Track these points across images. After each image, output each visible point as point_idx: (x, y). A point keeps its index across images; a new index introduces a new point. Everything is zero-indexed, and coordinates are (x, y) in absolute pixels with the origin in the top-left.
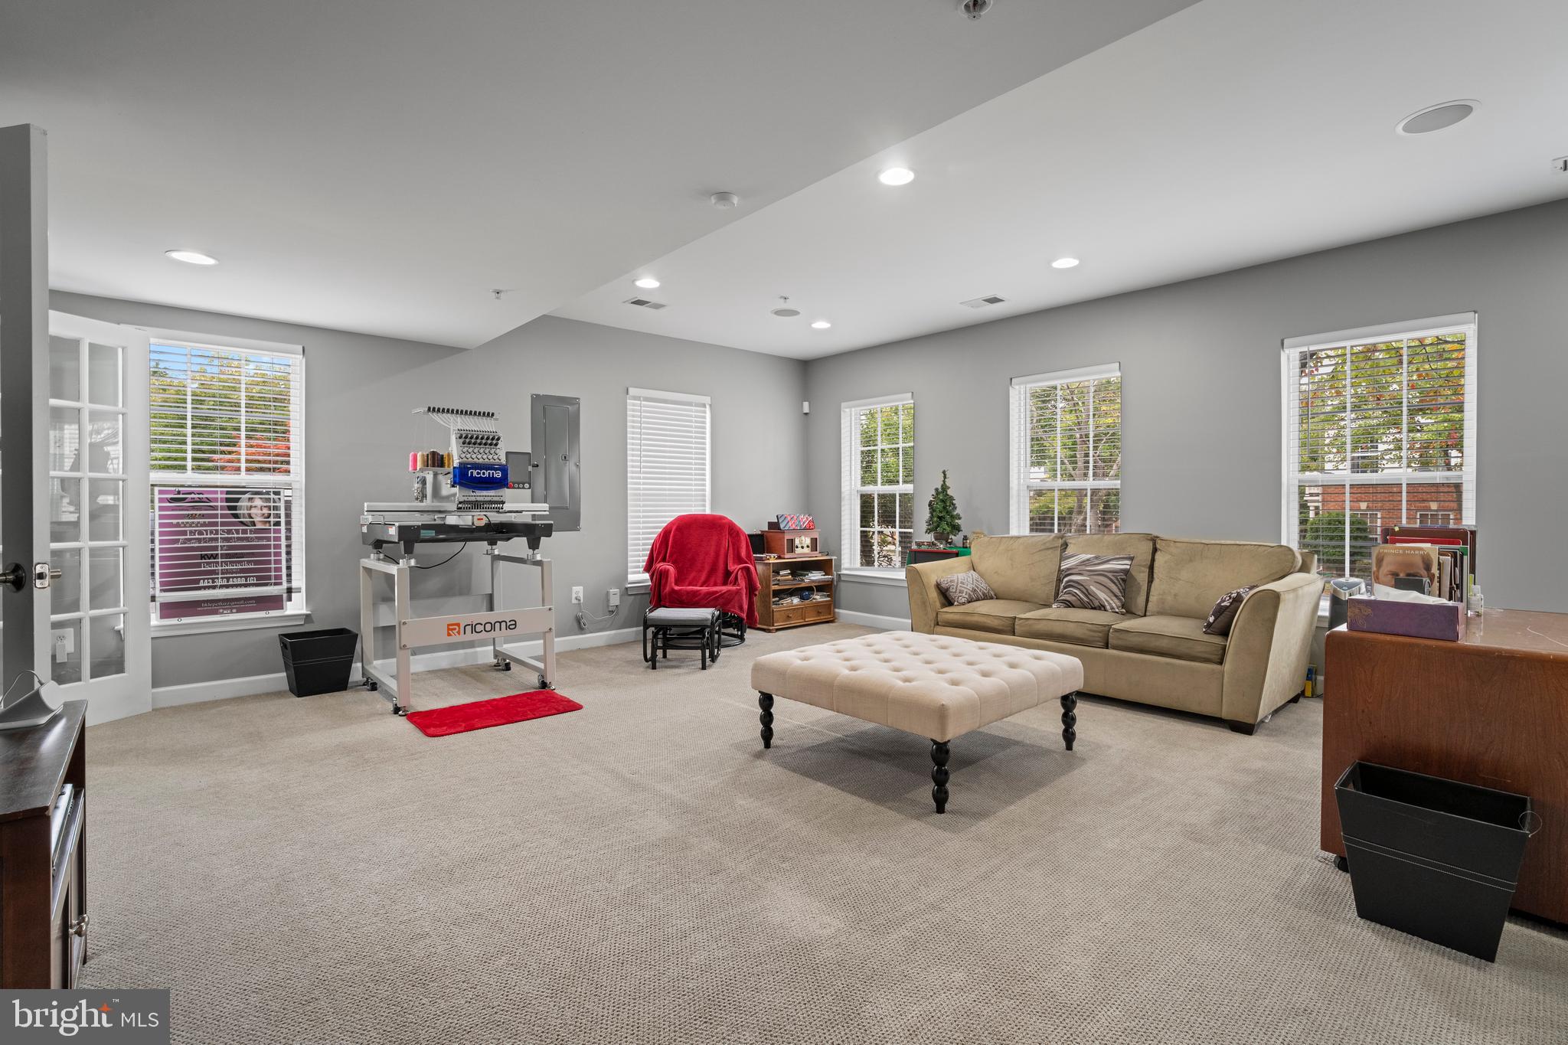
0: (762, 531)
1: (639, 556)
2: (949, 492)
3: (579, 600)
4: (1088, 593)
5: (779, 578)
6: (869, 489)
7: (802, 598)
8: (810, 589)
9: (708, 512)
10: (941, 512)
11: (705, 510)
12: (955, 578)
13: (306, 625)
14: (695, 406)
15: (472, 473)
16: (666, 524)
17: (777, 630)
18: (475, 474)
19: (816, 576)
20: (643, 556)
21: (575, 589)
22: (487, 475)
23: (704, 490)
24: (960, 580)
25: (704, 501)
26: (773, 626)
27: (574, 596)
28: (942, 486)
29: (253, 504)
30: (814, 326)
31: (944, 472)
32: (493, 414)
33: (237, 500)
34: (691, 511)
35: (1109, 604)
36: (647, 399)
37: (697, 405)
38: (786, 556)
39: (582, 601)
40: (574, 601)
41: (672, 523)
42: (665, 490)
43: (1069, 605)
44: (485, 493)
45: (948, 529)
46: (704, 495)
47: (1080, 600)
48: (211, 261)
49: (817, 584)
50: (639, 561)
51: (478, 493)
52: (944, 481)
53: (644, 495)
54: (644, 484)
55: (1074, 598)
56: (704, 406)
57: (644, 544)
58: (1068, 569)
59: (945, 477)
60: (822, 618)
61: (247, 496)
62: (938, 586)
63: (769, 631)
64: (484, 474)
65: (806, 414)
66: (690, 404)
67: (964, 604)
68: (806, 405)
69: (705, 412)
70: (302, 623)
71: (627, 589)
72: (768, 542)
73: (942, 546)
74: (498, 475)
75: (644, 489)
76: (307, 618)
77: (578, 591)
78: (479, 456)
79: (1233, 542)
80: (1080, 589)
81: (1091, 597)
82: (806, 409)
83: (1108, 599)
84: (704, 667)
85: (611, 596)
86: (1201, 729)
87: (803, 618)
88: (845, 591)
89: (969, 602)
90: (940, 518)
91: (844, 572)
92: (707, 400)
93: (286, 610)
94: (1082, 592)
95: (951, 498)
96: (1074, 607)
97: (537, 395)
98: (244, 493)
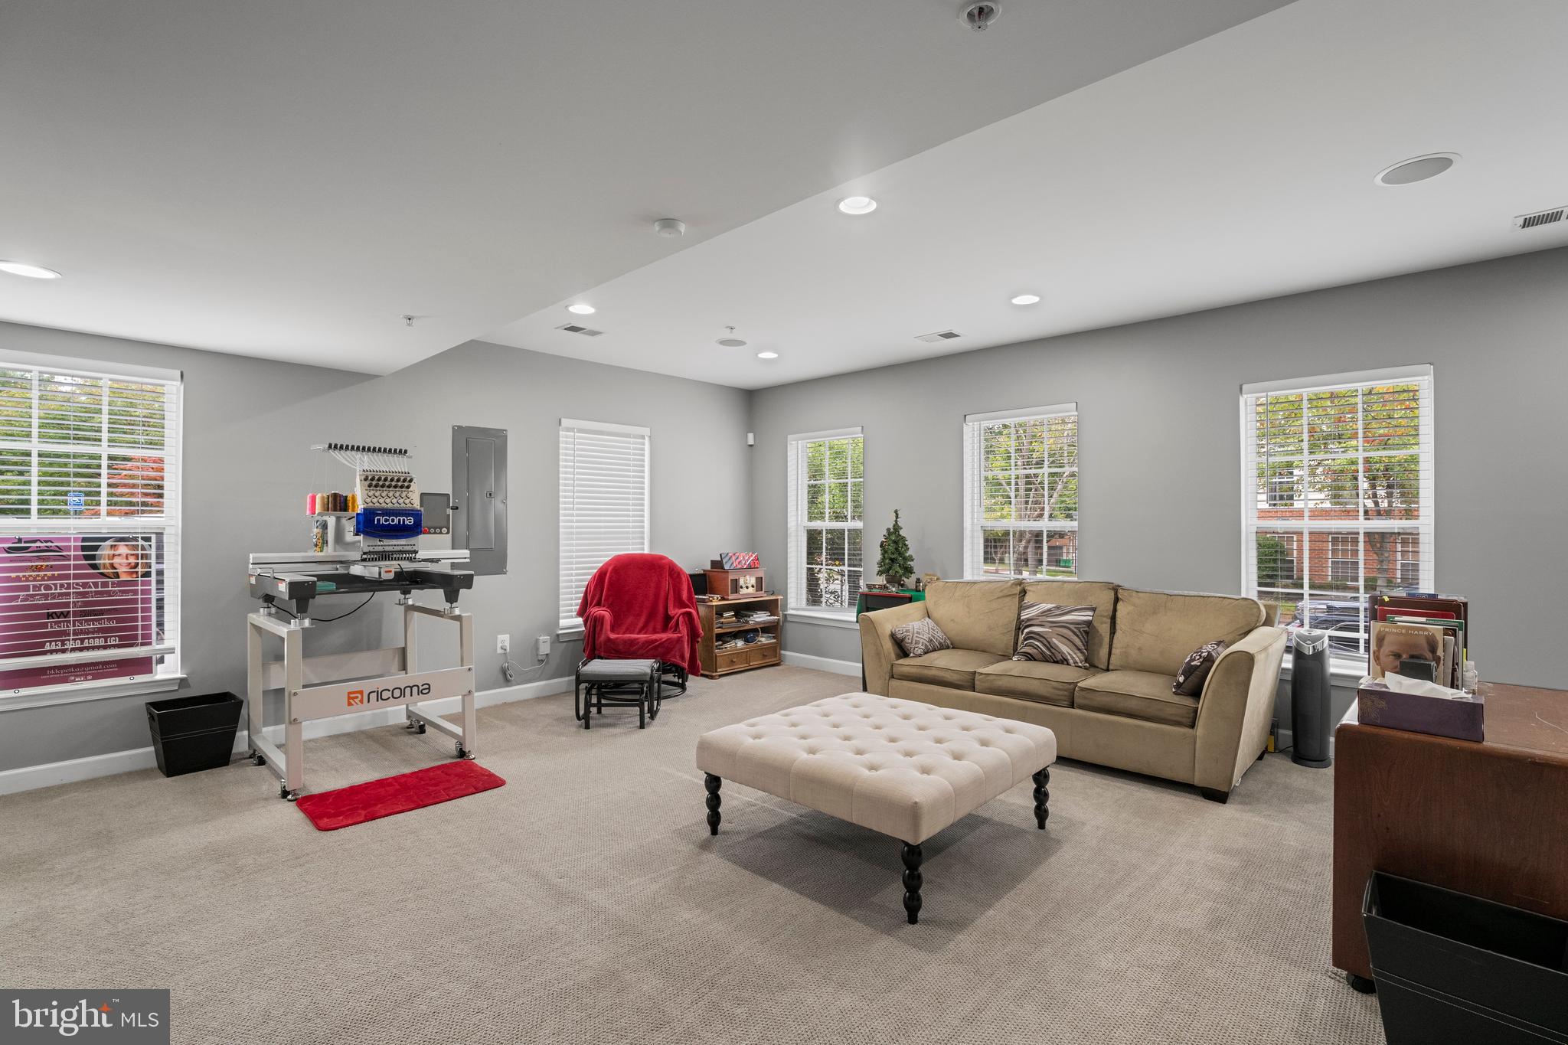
0: (704, 571)
1: (572, 599)
2: (902, 533)
3: (505, 650)
4: (1050, 646)
5: (723, 620)
6: (817, 524)
7: (747, 641)
8: (755, 631)
9: (646, 551)
10: (893, 554)
11: (643, 549)
12: (911, 628)
13: (180, 690)
14: (633, 438)
15: (379, 520)
16: (601, 565)
17: (721, 676)
18: (382, 521)
19: (761, 617)
20: (577, 599)
21: (500, 637)
22: (396, 521)
23: (643, 527)
24: (915, 632)
25: (643, 538)
26: (716, 672)
27: (499, 645)
28: (894, 526)
29: (117, 553)
30: (760, 356)
31: (896, 512)
32: (406, 452)
33: (96, 548)
34: (628, 549)
35: (1073, 658)
36: (581, 431)
37: (635, 437)
38: (730, 598)
39: (508, 650)
40: (499, 651)
41: (608, 564)
42: (600, 527)
43: (1030, 658)
44: (394, 542)
45: (901, 572)
46: (643, 533)
47: (1042, 653)
49: (762, 626)
50: (571, 605)
51: (386, 542)
52: (896, 521)
53: (578, 533)
54: (577, 521)
55: (1035, 650)
56: (643, 437)
57: (577, 587)
58: (1029, 620)
59: (897, 517)
60: (768, 661)
61: (109, 543)
62: (893, 636)
63: (712, 677)
64: (393, 520)
65: (751, 446)
66: (628, 436)
67: (920, 656)
68: (751, 436)
69: (644, 444)
70: (176, 688)
71: (558, 635)
72: (710, 582)
73: (894, 589)
74: (410, 521)
75: (577, 527)
76: (182, 682)
77: (504, 640)
78: (387, 500)
79: (1196, 593)
80: (1041, 642)
81: (1053, 651)
82: (751, 441)
83: (1071, 652)
84: (642, 726)
85: (541, 643)
86: (1173, 797)
87: (748, 662)
88: (791, 632)
89: (925, 653)
90: (892, 560)
91: (790, 612)
92: (646, 431)
93: (156, 675)
94: (1045, 645)
95: (904, 539)
96: (1035, 660)
97: (459, 427)
98: (105, 539)
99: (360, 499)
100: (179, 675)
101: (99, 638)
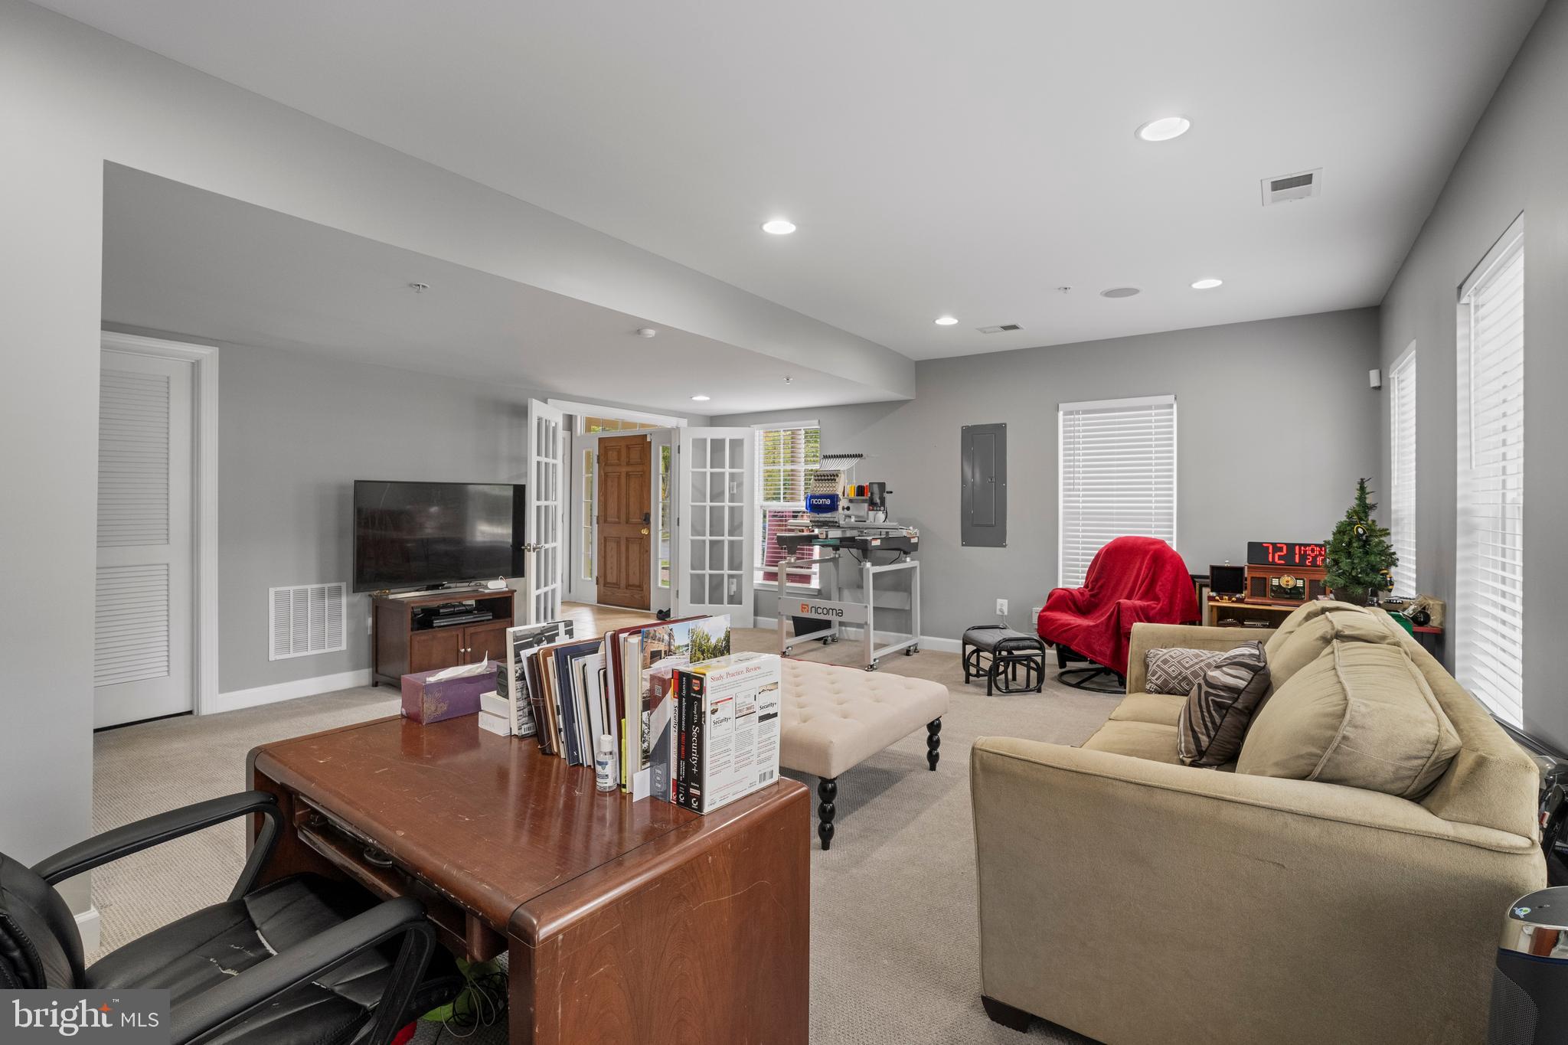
3: (1002, 612)
9: (1174, 533)
14: (1155, 409)
15: (812, 502)
18: (814, 502)
21: (1000, 601)
22: (821, 502)
23: (1171, 508)
25: (1171, 521)
27: (998, 607)
30: (1195, 286)
32: (862, 455)
33: (796, 516)
34: (1150, 532)
37: (1158, 407)
39: (1006, 613)
40: (998, 612)
41: (1109, 546)
44: (825, 515)
46: (1171, 514)
48: (707, 398)
51: (821, 515)
54: (1084, 502)
56: (1171, 406)
64: (819, 502)
65: (1376, 389)
66: (1149, 408)
68: (1374, 375)
69: (1171, 414)
74: (828, 502)
75: (1084, 508)
77: (1003, 605)
78: (824, 489)
82: (1374, 381)
85: (1034, 614)
92: (1170, 399)
97: (970, 427)
98: (799, 512)
99: (812, 487)
100: (818, 587)
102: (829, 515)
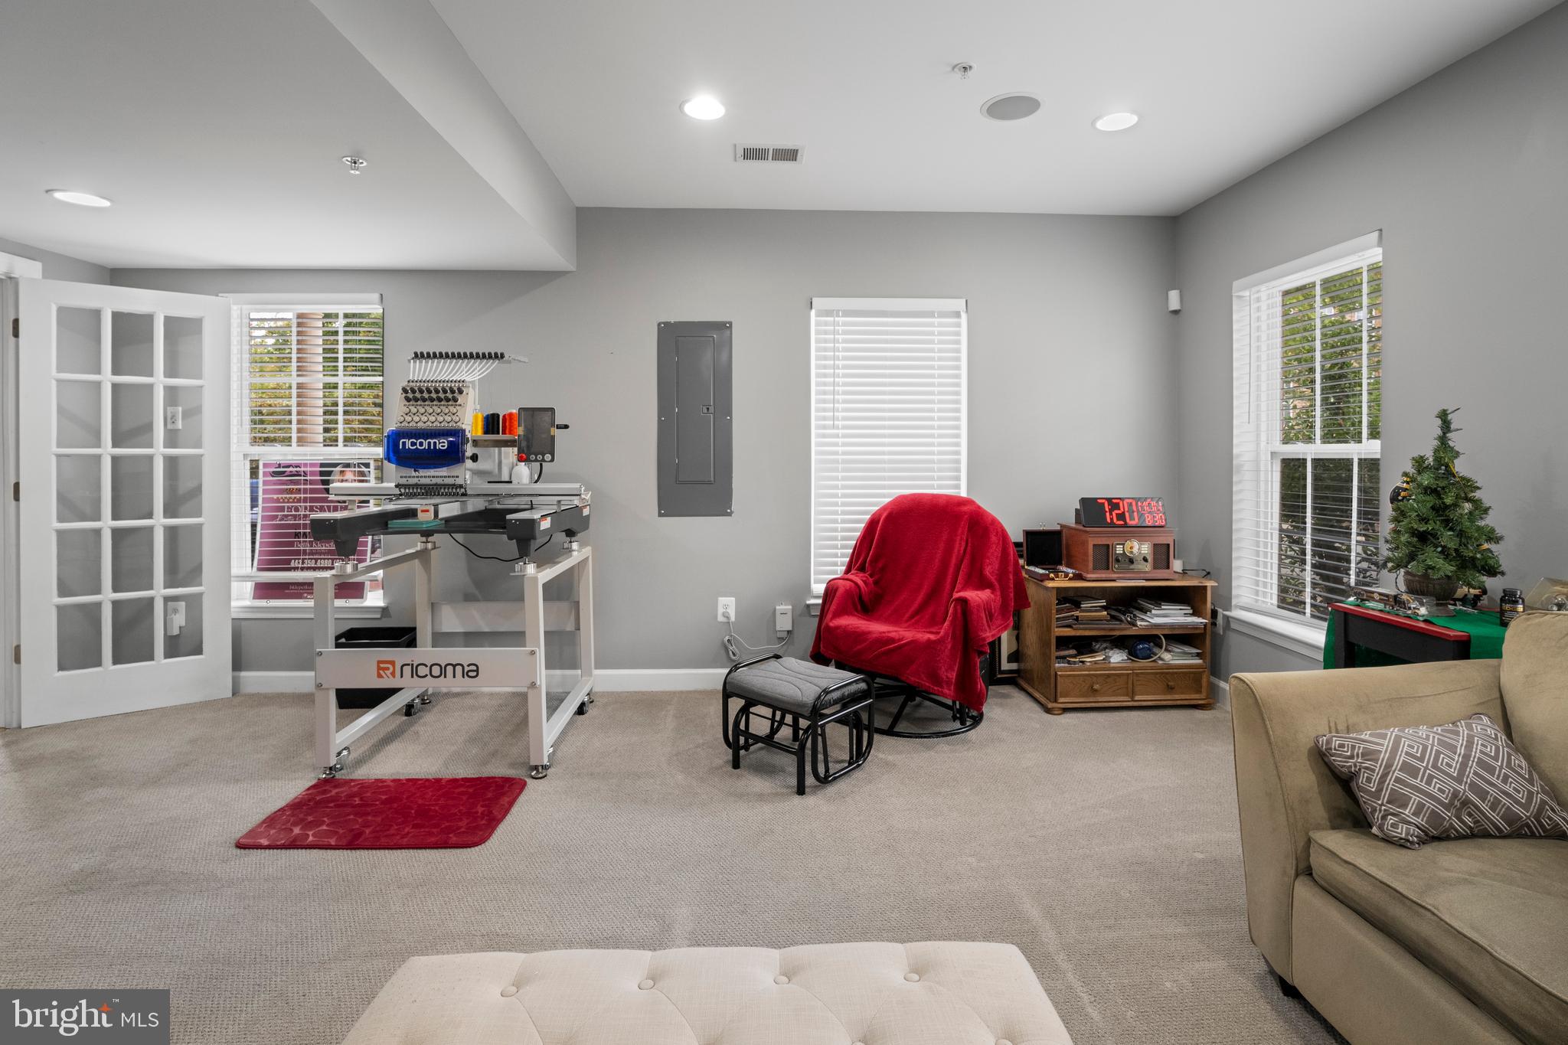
0: (1062, 526)
1: (836, 556)
3: (728, 618)
5: (1077, 613)
6: (1297, 449)
7: (1132, 656)
8: (1155, 638)
9: (963, 493)
11: (958, 487)
13: (384, 619)
14: (938, 317)
16: (877, 508)
17: (1065, 710)
18: (408, 445)
19: (1171, 616)
20: (843, 556)
21: (722, 601)
22: (425, 446)
23: (958, 453)
25: (958, 470)
26: (1056, 701)
27: (721, 610)
28: (1436, 451)
29: (345, 478)
31: (1443, 416)
32: (502, 356)
33: (329, 473)
34: (932, 487)
36: (847, 313)
37: (942, 315)
38: (1089, 576)
39: (733, 619)
40: (720, 618)
41: (884, 509)
42: (883, 453)
44: (432, 472)
46: (958, 462)
49: (1167, 632)
50: (835, 564)
51: (422, 472)
52: (1446, 439)
53: (844, 462)
54: (844, 445)
56: (958, 315)
57: (844, 539)
59: (1446, 428)
60: (1178, 697)
61: (339, 469)
63: (1048, 711)
64: (421, 444)
65: (1176, 312)
66: (931, 314)
68: (1172, 294)
69: (959, 325)
70: (379, 616)
71: (808, 606)
72: (1068, 546)
74: (443, 444)
75: (844, 453)
76: (385, 611)
77: (727, 606)
78: (428, 418)
82: (1173, 302)
84: (801, 791)
85: (778, 617)
87: (1132, 694)
88: (1235, 647)
91: (1235, 613)
92: (961, 304)
93: (365, 601)
95: (1467, 487)
97: (666, 324)
98: (335, 465)
99: (397, 415)
100: (382, 604)
101: (328, 559)
102: (443, 472)
